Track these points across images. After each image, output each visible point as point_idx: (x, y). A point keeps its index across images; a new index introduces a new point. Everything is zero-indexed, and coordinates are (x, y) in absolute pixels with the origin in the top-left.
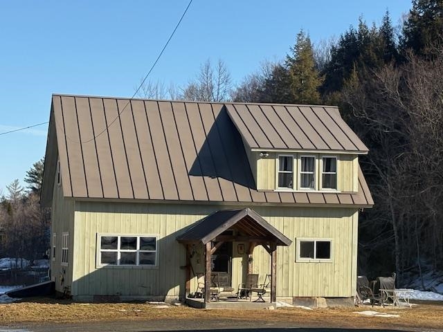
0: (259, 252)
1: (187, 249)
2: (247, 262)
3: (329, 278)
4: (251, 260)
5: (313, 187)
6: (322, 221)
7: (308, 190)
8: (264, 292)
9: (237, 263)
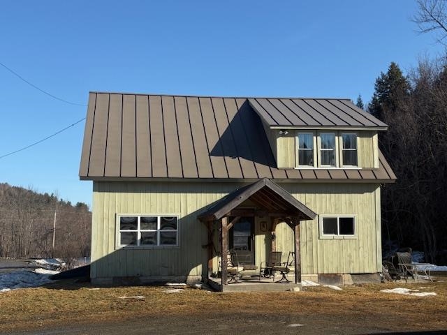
0: (282, 230)
1: (209, 227)
2: (270, 239)
3: (354, 254)
4: (273, 237)
5: (334, 165)
6: (344, 197)
7: (328, 167)
8: (287, 271)
9: (260, 240)
